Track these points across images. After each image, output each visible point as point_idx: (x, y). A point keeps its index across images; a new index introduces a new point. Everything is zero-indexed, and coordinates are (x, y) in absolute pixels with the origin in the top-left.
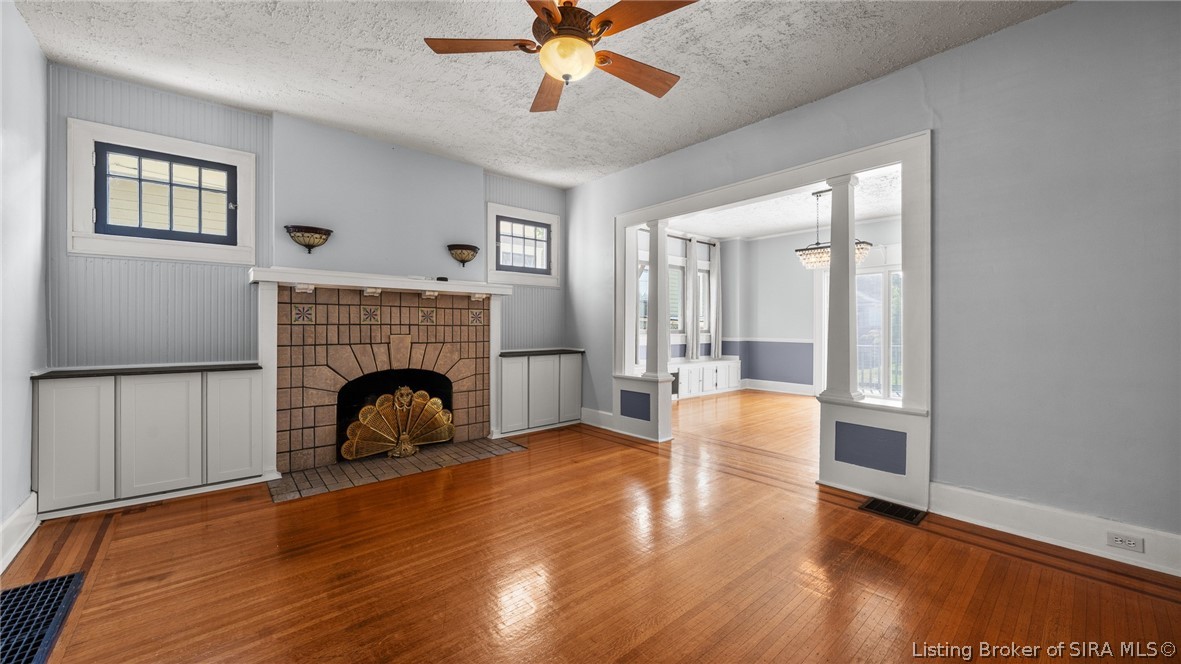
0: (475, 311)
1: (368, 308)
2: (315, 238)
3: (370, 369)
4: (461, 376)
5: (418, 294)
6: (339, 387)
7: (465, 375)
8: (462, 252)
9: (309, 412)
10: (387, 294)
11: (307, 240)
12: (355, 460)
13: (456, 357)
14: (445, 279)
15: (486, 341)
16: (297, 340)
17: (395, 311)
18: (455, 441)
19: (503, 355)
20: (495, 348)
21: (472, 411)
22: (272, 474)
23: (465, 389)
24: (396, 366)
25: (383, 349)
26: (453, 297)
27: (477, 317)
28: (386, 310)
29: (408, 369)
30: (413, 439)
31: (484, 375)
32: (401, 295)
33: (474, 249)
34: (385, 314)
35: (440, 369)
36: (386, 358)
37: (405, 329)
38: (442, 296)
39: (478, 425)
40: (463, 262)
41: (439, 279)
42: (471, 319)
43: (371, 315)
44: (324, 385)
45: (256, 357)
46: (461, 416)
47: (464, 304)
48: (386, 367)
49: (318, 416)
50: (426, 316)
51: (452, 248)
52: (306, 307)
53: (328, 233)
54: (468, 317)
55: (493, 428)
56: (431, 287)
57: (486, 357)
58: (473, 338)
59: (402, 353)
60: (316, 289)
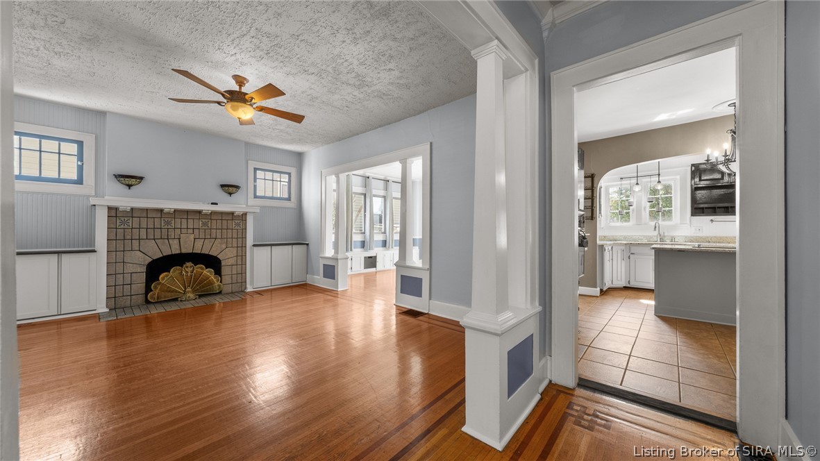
0: (236, 221)
1: (166, 220)
2: (133, 181)
3: (167, 252)
4: (227, 257)
5: (199, 212)
6: (147, 262)
7: (230, 256)
8: (230, 188)
9: (128, 277)
10: (175, 211)
11: (127, 182)
12: (156, 302)
13: (224, 246)
14: (216, 204)
15: (244, 238)
16: (120, 236)
17: (184, 221)
18: (223, 292)
19: (254, 245)
20: (250, 241)
21: (234, 276)
22: (102, 308)
23: (230, 264)
24: (184, 251)
25: (176, 241)
26: (222, 213)
27: (239, 225)
28: (178, 220)
29: (192, 253)
30: (194, 291)
31: (243, 256)
32: (187, 212)
33: (237, 187)
34: (177, 223)
35: (213, 253)
36: (178, 247)
37: (190, 231)
38: (213, 213)
39: (238, 284)
40: (230, 194)
41: (212, 204)
42: (234, 226)
43: (168, 223)
44: (137, 262)
45: (94, 246)
46: (227, 279)
47: (230, 217)
48: (178, 252)
49: (133, 278)
50: (204, 224)
51: (222, 186)
52: (126, 219)
53: (141, 178)
54: (232, 224)
55: (248, 286)
56: (207, 208)
57: (244, 246)
58: (235, 236)
59: (189, 244)
60: (132, 209)
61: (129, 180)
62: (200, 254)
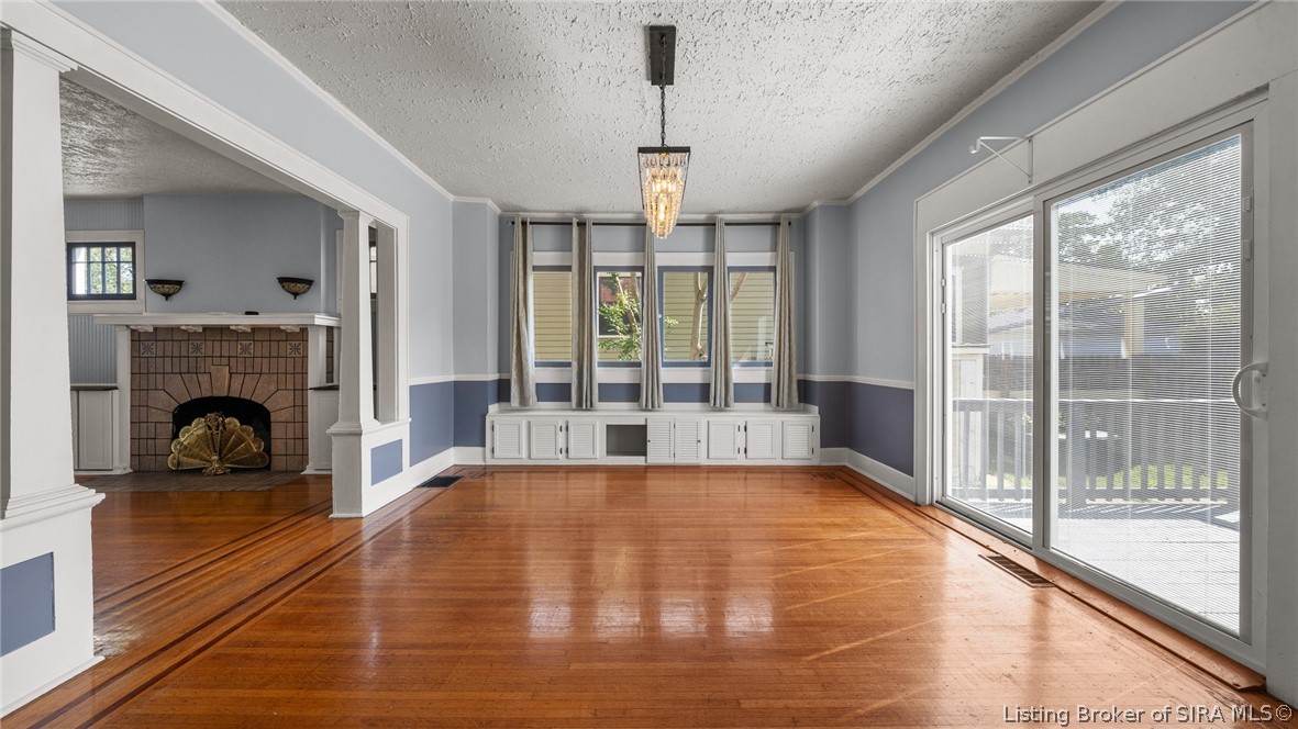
0: (293, 343)
1: (195, 343)
3: (196, 395)
4: (279, 407)
6: (172, 409)
7: (283, 406)
8: (296, 285)
9: (152, 426)
10: (206, 329)
11: (167, 290)
12: (177, 471)
13: (273, 388)
14: (257, 314)
15: (304, 373)
16: (144, 370)
17: (217, 344)
18: (271, 469)
19: (321, 389)
21: (291, 442)
22: (127, 470)
23: (282, 419)
24: (216, 393)
25: (206, 377)
26: (270, 330)
27: (296, 349)
28: (209, 344)
29: (228, 397)
30: (222, 461)
31: (304, 406)
32: (222, 330)
33: (309, 283)
34: (207, 348)
35: (258, 399)
36: (208, 387)
37: (225, 361)
38: (255, 329)
39: (297, 458)
40: (296, 295)
41: (247, 313)
42: (289, 351)
43: (197, 348)
44: (163, 404)
45: (116, 382)
46: (278, 446)
47: (283, 336)
48: (209, 394)
49: (158, 431)
50: (245, 349)
51: (282, 280)
52: (150, 343)
53: (180, 283)
54: (286, 348)
55: (310, 463)
56: (240, 321)
57: (304, 390)
58: (290, 369)
59: (221, 382)
60: (156, 329)
61: (167, 287)
62: (239, 399)
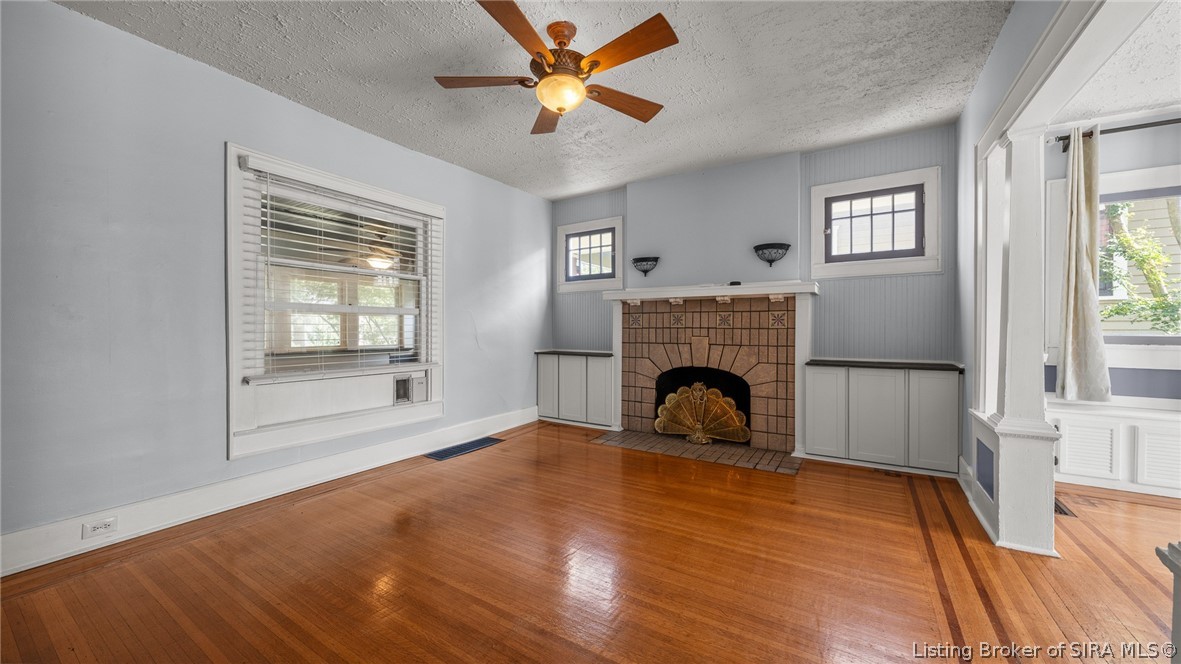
0: (776, 313)
1: (677, 314)
2: (645, 265)
3: (676, 364)
4: (760, 379)
5: (712, 300)
6: (656, 375)
7: (764, 380)
8: (770, 251)
9: (639, 390)
10: (686, 301)
12: (662, 434)
13: (754, 360)
14: (739, 283)
15: (790, 346)
16: (633, 339)
17: (697, 315)
18: (752, 445)
19: (812, 363)
20: (803, 351)
21: (773, 420)
22: (616, 426)
23: (764, 394)
24: (696, 364)
25: (686, 348)
26: (750, 300)
27: (779, 320)
28: (689, 315)
29: (707, 368)
30: (705, 430)
31: (789, 382)
33: (785, 247)
34: (687, 319)
35: (738, 372)
36: (689, 357)
37: (704, 332)
38: (734, 300)
39: (779, 437)
40: (771, 262)
41: (732, 284)
42: (771, 322)
43: (678, 320)
44: (649, 374)
45: (610, 349)
46: (758, 422)
47: (764, 307)
48: (689, 364)
49: (644, 395)
50: (724, 320)
51: (758, 248)
52: (637, 315)
53: (656, 259)
54: (768, 319)
55: (798, 446)
56: (724, 292)
57: (790, 363)
58: (773, 342)
59: (701, 353)
60: (642, 302)
61: (646, 263)
62: (717, 370)
